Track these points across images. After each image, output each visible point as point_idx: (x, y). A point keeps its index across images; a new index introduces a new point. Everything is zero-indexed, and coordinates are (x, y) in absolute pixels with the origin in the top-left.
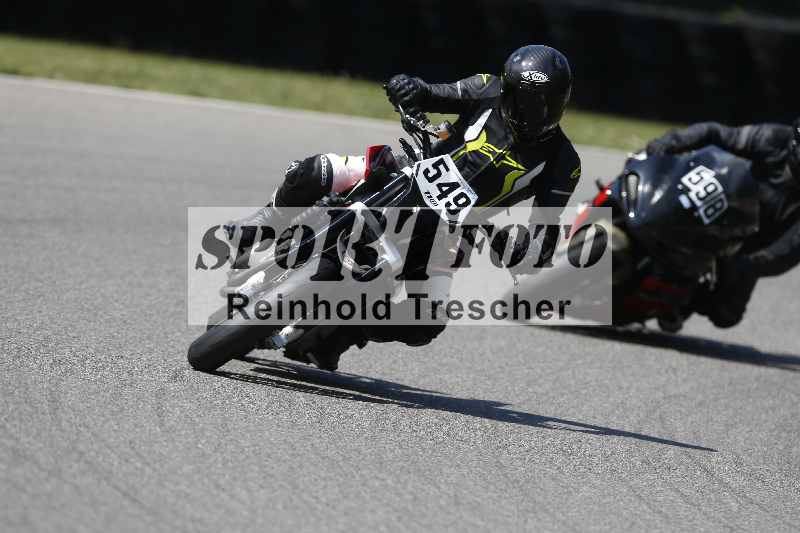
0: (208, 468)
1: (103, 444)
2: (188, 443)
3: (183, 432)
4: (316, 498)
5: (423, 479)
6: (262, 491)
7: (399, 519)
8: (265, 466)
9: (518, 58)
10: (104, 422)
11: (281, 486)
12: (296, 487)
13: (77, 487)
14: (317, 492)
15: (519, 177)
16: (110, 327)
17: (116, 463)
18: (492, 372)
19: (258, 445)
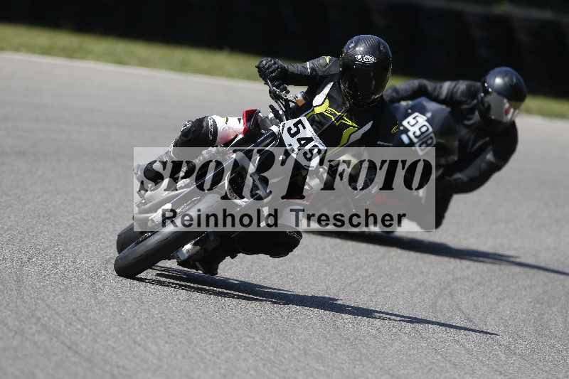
0: (129, 328)
1: (53, 312)
2: (115, 311)
3: (111, 304)
4: (205, 350)
5: (281, 337)
6: (167, 345)
7: (264, 365)
8: (169, 328)
9: (353, 45)
10: (54, 297)
11: (180, 342)
12: (191, 343)
13: (35, 343)
14: (205, 346)
15: (354, 132)
16: (59, 229)
17: (63, 326)
18: (331, 261)
19: (163, 313)
